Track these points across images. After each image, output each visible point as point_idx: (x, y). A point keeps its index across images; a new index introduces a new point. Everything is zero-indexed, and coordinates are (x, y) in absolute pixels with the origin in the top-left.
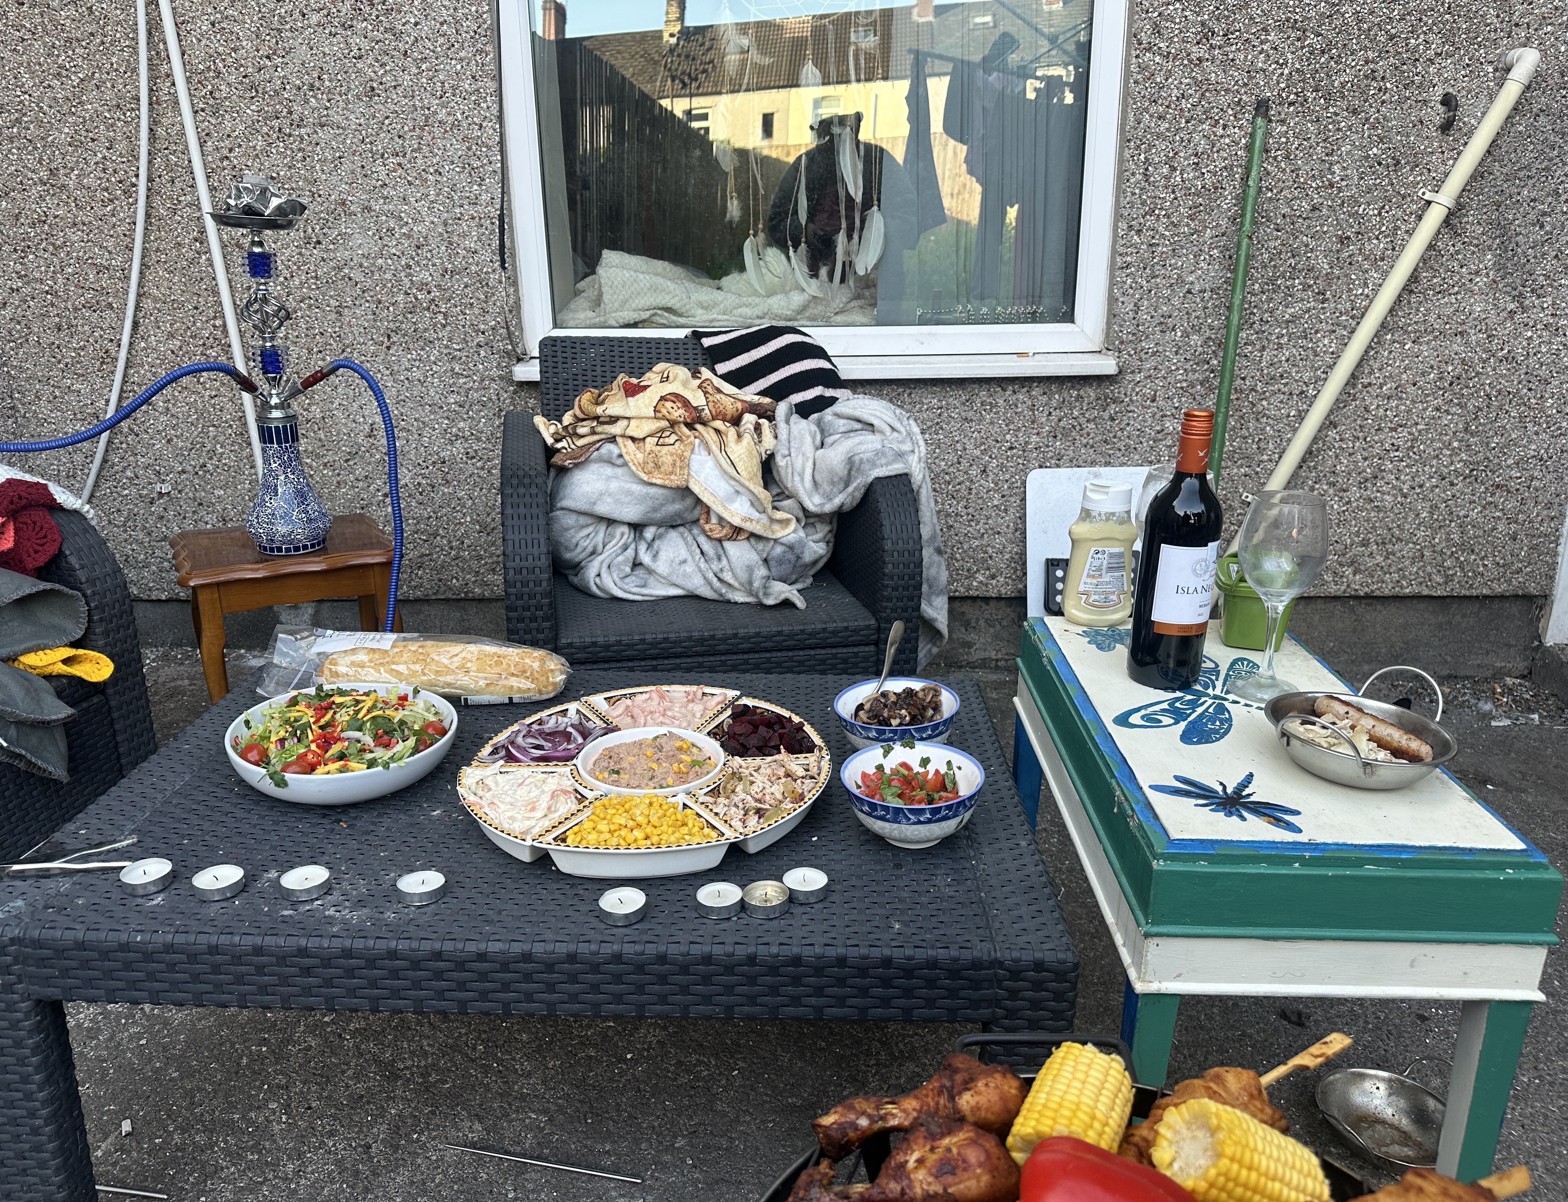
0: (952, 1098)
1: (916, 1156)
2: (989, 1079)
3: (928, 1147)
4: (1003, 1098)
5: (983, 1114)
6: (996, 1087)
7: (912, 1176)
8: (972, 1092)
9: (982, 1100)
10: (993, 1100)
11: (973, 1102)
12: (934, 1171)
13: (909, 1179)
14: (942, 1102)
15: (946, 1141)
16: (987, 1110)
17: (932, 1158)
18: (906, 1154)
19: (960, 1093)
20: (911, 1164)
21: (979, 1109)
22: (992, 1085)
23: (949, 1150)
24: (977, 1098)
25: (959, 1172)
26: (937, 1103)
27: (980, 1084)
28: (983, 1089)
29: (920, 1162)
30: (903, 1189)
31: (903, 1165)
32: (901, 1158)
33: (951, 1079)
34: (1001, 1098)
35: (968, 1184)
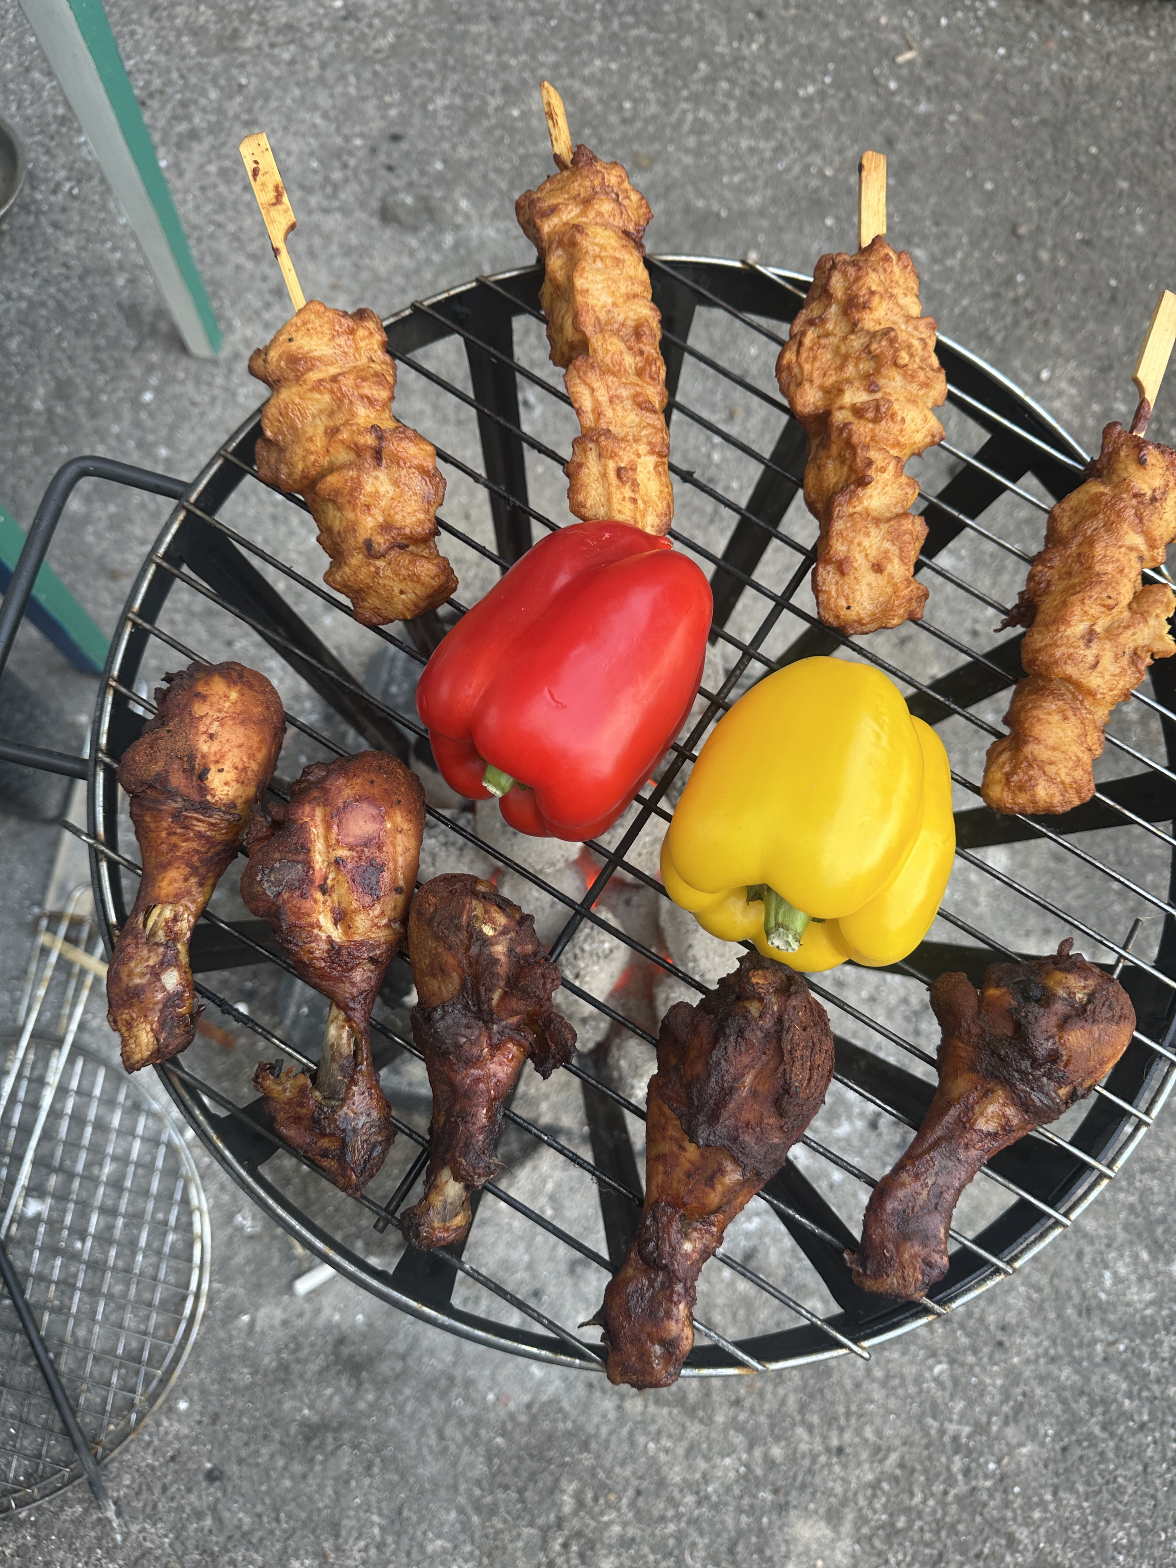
0: (205, 808)
1: (325, 921)
2: (202, 728)
3: (319, 896)
4: (243, 719)
5: (254, 766)
6: (222, 722)
7: (357, 938)
8: (213, 769)
9: (234, 758)
10: (241, 740)
11: (230, 775)
12: (368, 900)
13: (362, 943)
14: (201, 827)
15: (319, 860)
16: (251, 757)
17: (342, 893)
18: (317, 938)
19: (203, 790)
20: (337, 934)
21: (245, 769)
22: (215, 727)
23: (338, 863)
24: (227, 766)
25: (381, 857)
26: (200, 835)
27: (204, 746)
28: (215, 747)
29: (341, 917)
30: (372, 960)
31: (334, 950)
32: (320, 949)
33: (172, 794)
34: (242, 723)
35: (400, 849)
